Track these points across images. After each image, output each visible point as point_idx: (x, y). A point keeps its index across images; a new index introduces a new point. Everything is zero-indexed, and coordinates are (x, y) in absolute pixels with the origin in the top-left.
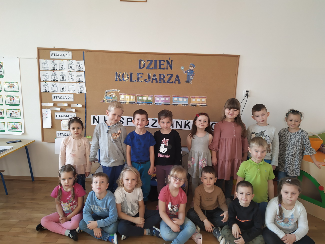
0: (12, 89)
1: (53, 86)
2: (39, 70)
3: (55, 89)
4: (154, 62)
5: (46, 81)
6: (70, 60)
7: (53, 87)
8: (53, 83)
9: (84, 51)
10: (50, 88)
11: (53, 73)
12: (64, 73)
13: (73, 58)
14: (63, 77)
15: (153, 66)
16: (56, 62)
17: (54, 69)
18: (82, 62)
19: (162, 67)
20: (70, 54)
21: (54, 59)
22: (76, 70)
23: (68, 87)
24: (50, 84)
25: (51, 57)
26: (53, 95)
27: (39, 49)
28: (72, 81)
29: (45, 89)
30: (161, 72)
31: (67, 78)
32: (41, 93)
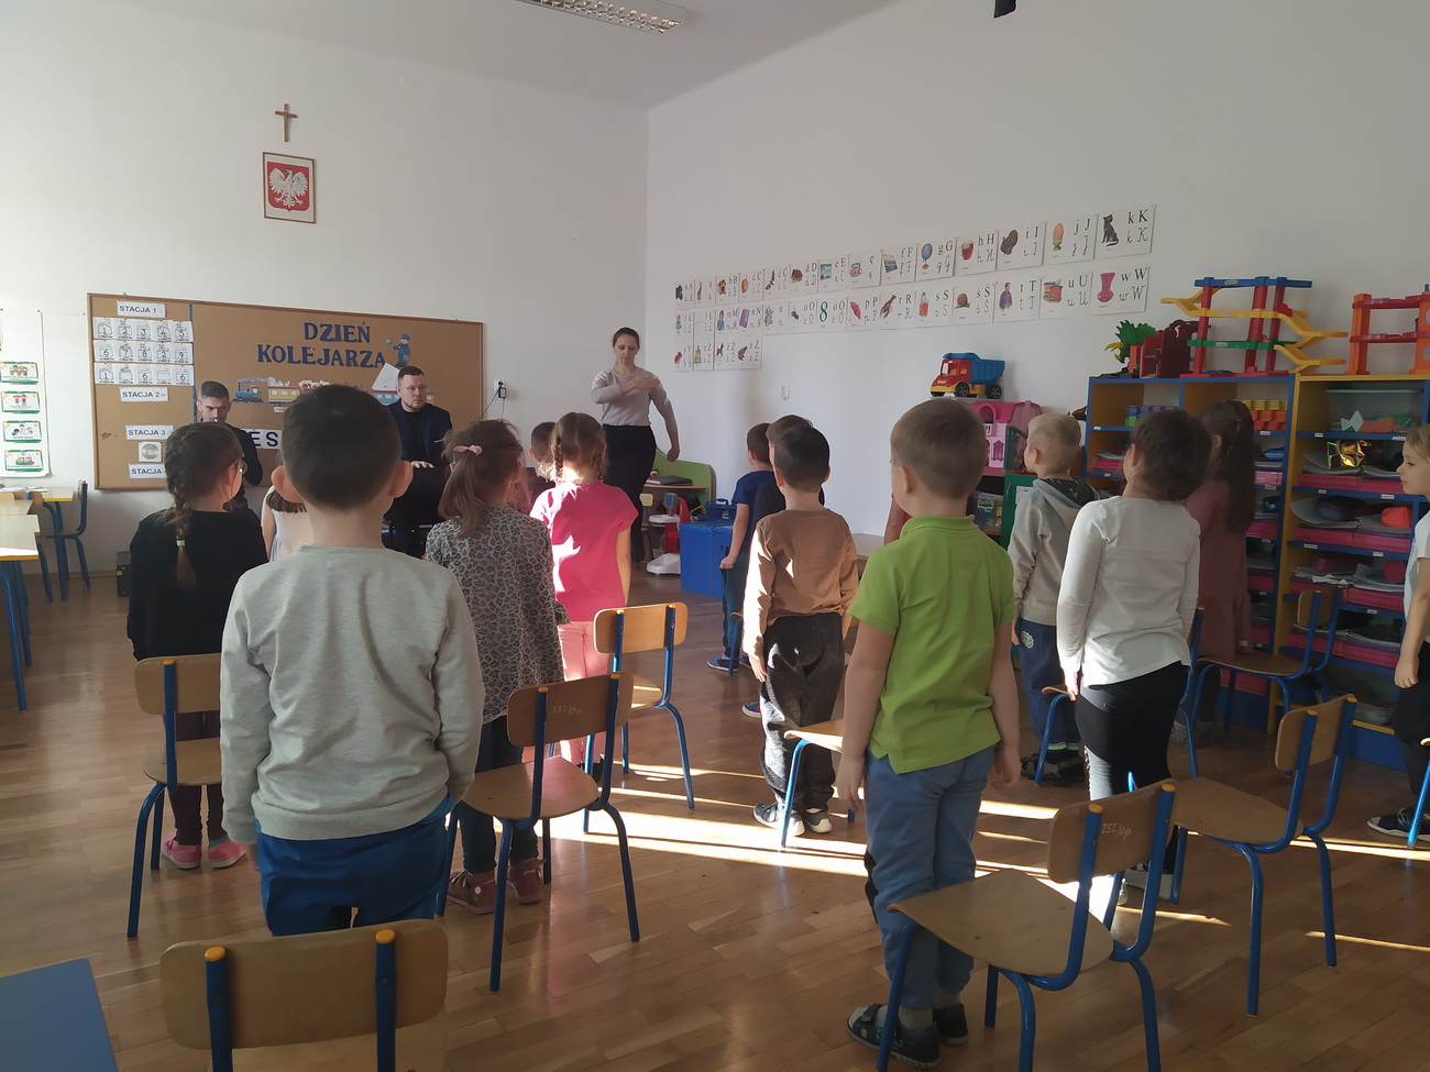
0: (23, 378)
1: (122, 370)
2: (92, 339)
3: (125, 376)
4: (334, 328)
5: (107, 361)
6: (161, 320)
7: (123, 374)
8: (123, 366)
9: (191, 303)
10: (114, 374)
11: (123, 343)
12: (148, 345)
13: (167, 317)
14: (145, 352)
15: (332, 335)
16: (129, 322)
17: (125, 337)
18: (187, 325)
19: (351, 337)
20: (161, 308)
21: (126, 318)
22: (173, 339)
23: (154, 373)
24: (116, 368)
25: (120, 313)
26: (122, 390)
27: (91, 297)
28: (164, 361)
29: (103, 376)
30: (350, 346)
31: (153, 355)
32: (94, 386)
